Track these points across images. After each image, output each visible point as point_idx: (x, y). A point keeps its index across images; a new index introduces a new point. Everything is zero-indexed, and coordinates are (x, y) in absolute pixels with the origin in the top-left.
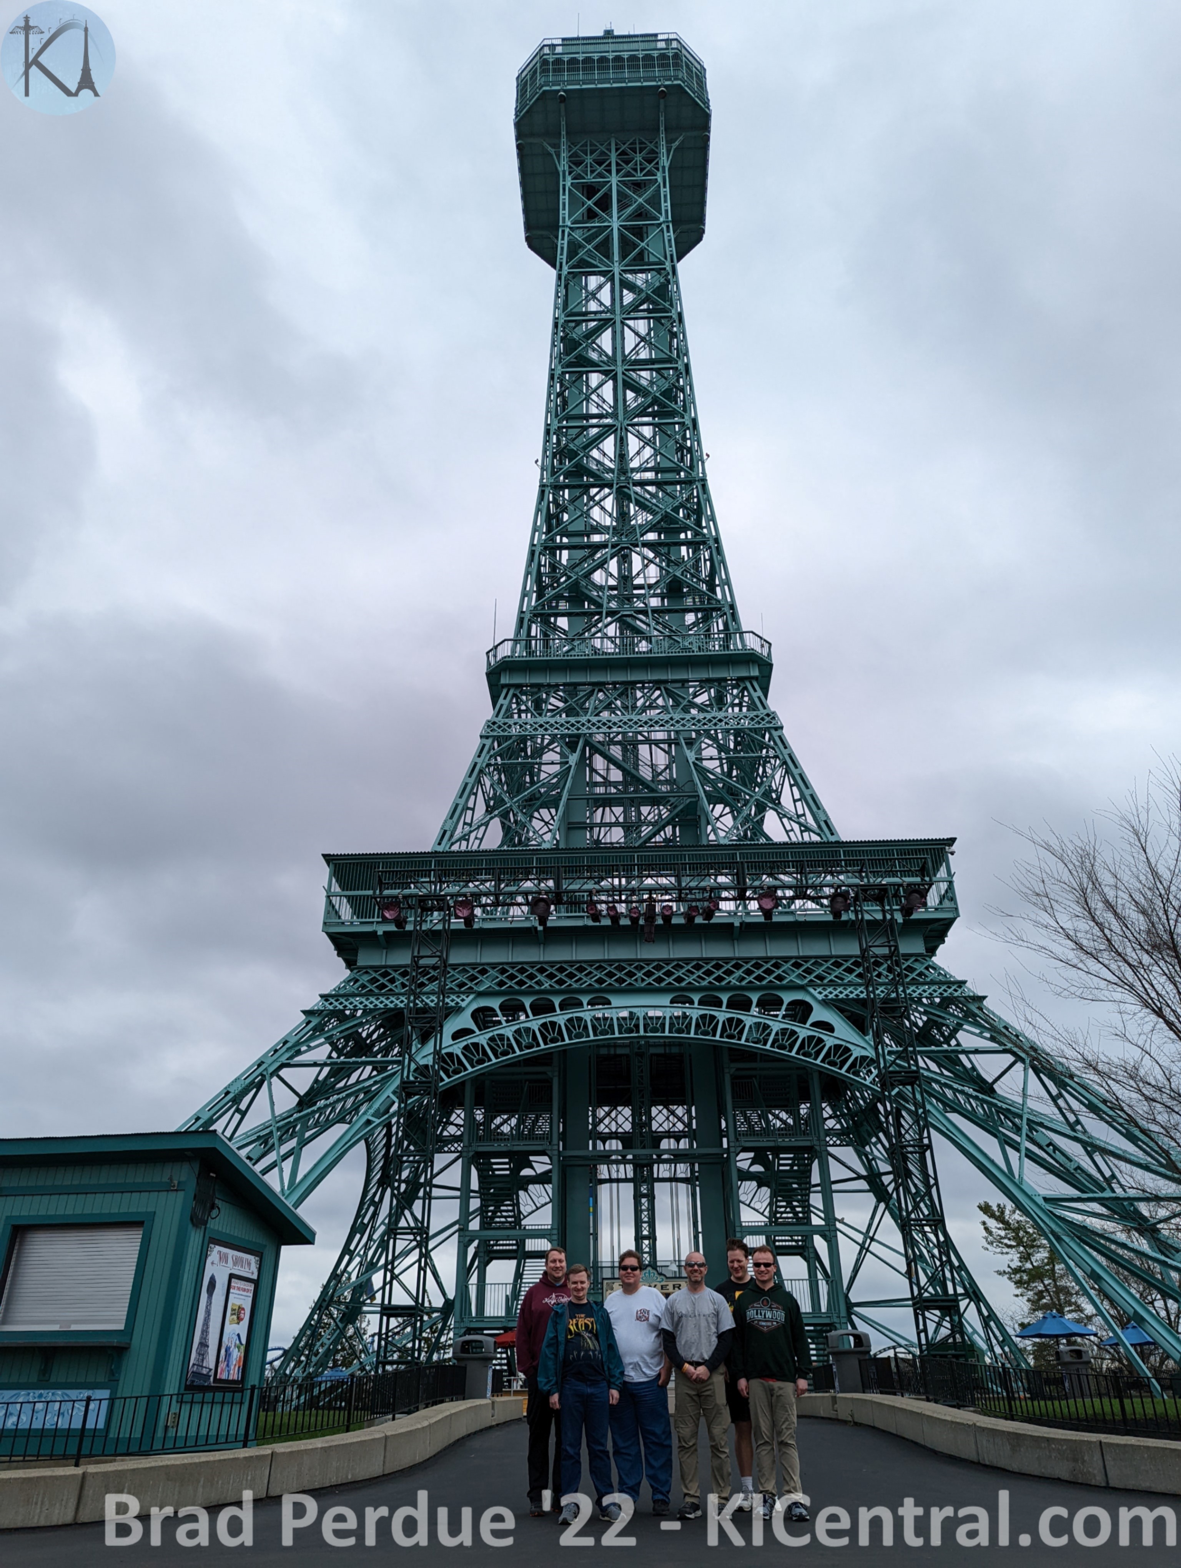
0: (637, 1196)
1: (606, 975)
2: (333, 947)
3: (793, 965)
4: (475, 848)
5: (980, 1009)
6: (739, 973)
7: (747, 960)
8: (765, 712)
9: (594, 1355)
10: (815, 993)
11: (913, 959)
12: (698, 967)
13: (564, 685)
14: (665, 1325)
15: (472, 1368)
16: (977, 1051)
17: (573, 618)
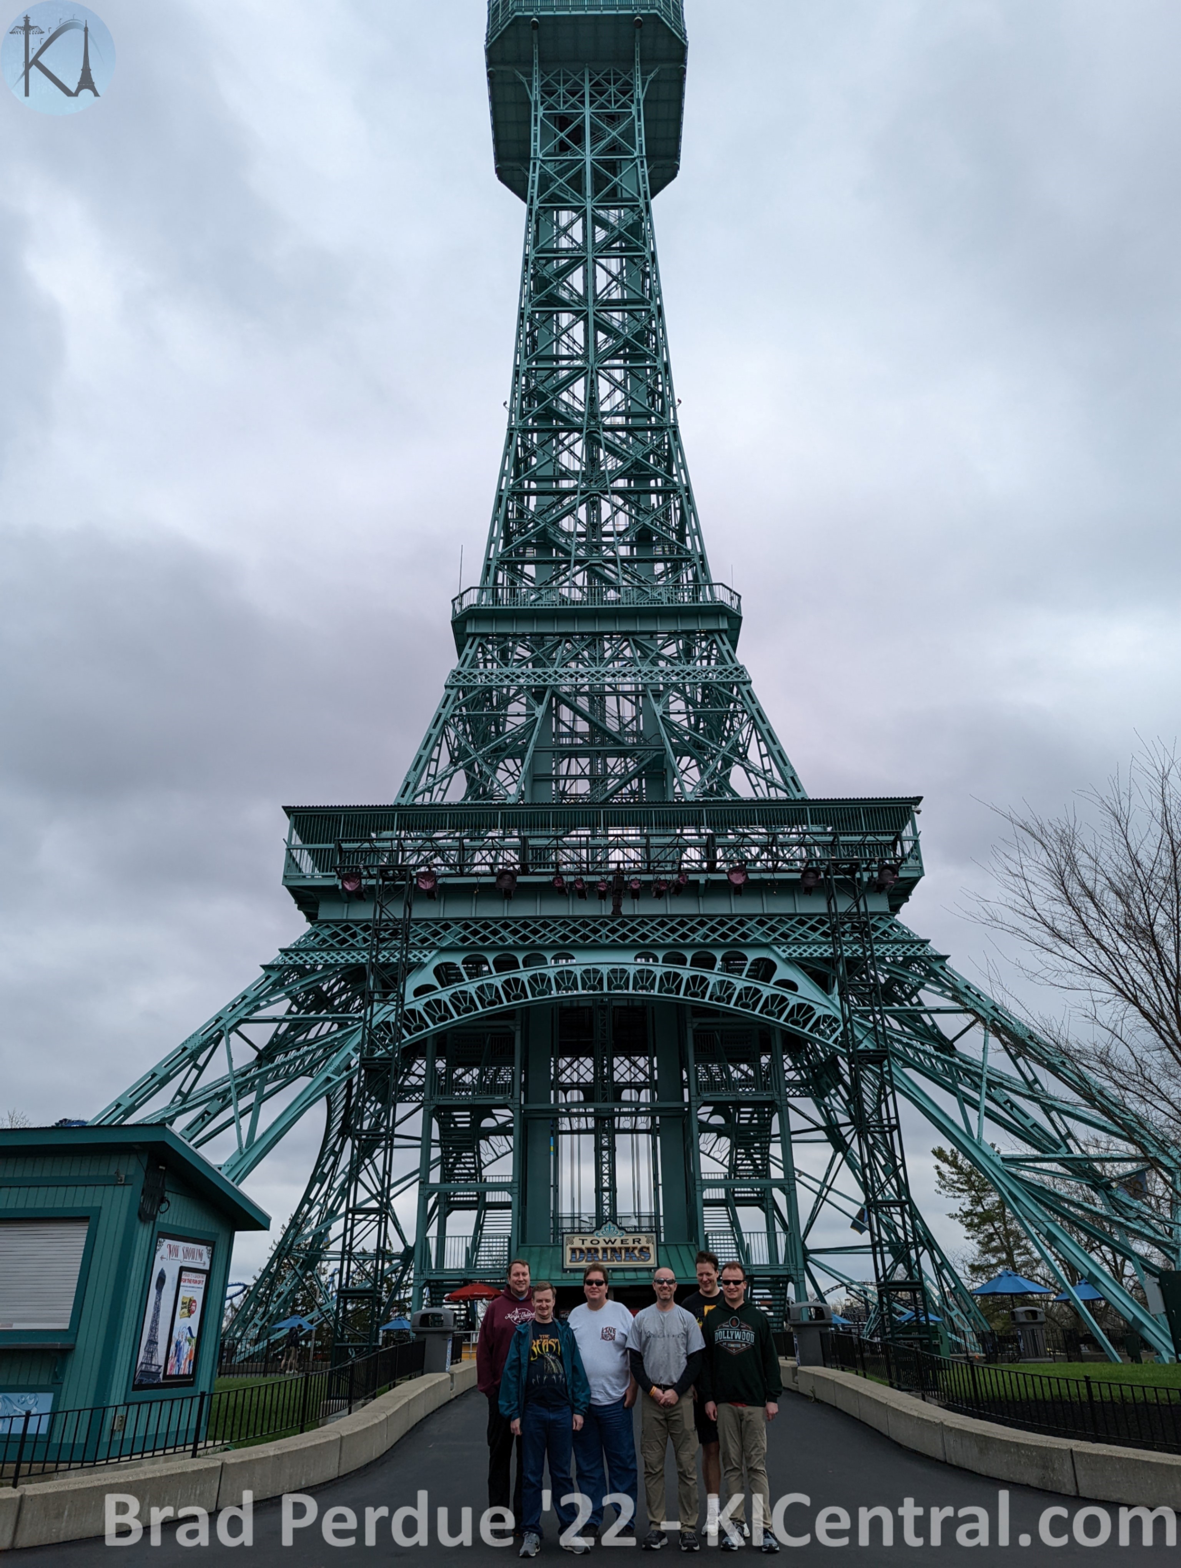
0: (598, 1149)
1: (570, 931)
2: (293, 900)
3: (757, 923)
4: (438, 800)
5: (943, 968)
6: (704, 930)
7: (711, 917)
8: (734, 666)
9: (558, 1378)
10: (779, 951)
11: (877, 917)
12: (662, 924)
13: (531, 635)
14: (632, 1344)
15: (432, 1342)
16: (938, 1011)
17: (540, 566)
